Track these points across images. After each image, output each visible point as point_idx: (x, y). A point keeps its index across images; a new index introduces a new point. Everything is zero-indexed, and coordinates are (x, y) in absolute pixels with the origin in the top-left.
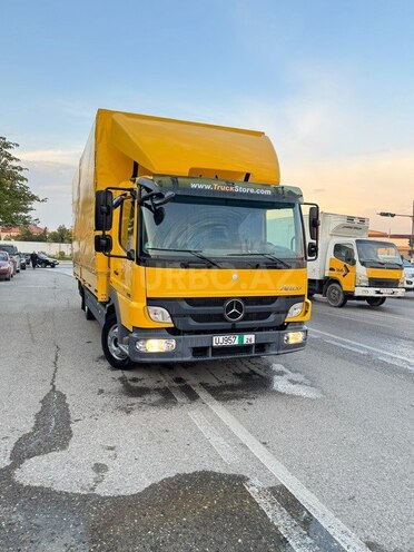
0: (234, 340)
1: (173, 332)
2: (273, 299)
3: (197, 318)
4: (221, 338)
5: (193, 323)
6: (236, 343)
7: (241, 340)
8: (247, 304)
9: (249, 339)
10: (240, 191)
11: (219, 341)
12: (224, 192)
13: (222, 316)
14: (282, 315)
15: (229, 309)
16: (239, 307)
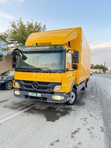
0: (34, 95)
1: (20, 89)
2: (48, 83)
3: (26, 86)
4: (31, 93)
5: (25, 88)
6: (35, 96)
7: (37, 95)
8: (39, 84)
9: (39, 95)
10: (39, 48)
11: (30, 94)
12: (34, 49)
13: (31, 86)
14: (52, 89)
15: (34, 85)
16: (36, 84)
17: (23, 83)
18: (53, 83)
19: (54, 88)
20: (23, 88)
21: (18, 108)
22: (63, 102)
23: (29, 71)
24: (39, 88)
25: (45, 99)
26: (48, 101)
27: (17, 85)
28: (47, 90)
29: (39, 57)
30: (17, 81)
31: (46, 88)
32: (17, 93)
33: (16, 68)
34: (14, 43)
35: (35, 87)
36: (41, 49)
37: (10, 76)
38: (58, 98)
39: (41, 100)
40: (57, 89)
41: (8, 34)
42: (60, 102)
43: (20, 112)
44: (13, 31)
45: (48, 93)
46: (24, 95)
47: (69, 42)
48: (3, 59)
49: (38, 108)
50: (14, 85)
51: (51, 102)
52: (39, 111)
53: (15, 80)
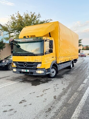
0: (25, 71)
1: (16, 68)
2: (34, 63)
3: (20, 65)
5: (19, 67)
6: (26, 71)
8: (28, 63)
9: (28, 71)
10: (27, 40)
11: (23, 70)
12: (24, 41)
13: (23, 65)
14: (36, 66)
15: (24, 64)
16: (26, 64)
17: (18, 63)
18: (36, 62)
19: (37, 66)
20: (18, 66)
21: (15, 80)
22: (43, 75)
23: (21, 56)
24: (28, 66)
25: (32, 73)
26: (34, 74)
27: (14, 65)
28: (33, 67)
29: (27, 46)
30: (14, 62)
31: (32, 66)
32: (15, 70)
33: (13, 54)
34: (14, 32)
35: (25, 66)
36: (28, 40)
37: (11, 60)
38: (40, 72)
39: (30, 74)
40: (39, 66)
41: (8, 25)
42: (41, 75)
43: (16, 82)
44: (13, 22)
45: (34, 69)
46: (19, 71)
47: (50, 33)
48: (5, 47)
49: (29, 80)
50: (13, 65)
51: (35, 75)
52: (29, 81)
53: (13, 62)
